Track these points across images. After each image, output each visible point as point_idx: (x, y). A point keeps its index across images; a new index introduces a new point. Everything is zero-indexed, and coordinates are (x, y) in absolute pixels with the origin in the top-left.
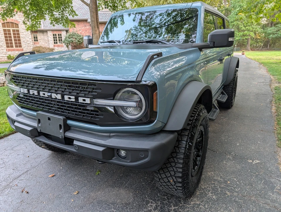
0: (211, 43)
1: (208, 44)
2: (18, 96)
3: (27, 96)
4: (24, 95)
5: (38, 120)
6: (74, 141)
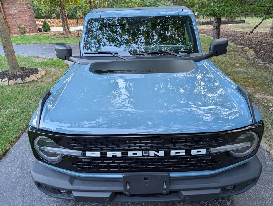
0: (213, 53)
2: (78, 162)
3: (100, 160)
4: (94, 159)
5: (125, 183)
6: (182, 192)
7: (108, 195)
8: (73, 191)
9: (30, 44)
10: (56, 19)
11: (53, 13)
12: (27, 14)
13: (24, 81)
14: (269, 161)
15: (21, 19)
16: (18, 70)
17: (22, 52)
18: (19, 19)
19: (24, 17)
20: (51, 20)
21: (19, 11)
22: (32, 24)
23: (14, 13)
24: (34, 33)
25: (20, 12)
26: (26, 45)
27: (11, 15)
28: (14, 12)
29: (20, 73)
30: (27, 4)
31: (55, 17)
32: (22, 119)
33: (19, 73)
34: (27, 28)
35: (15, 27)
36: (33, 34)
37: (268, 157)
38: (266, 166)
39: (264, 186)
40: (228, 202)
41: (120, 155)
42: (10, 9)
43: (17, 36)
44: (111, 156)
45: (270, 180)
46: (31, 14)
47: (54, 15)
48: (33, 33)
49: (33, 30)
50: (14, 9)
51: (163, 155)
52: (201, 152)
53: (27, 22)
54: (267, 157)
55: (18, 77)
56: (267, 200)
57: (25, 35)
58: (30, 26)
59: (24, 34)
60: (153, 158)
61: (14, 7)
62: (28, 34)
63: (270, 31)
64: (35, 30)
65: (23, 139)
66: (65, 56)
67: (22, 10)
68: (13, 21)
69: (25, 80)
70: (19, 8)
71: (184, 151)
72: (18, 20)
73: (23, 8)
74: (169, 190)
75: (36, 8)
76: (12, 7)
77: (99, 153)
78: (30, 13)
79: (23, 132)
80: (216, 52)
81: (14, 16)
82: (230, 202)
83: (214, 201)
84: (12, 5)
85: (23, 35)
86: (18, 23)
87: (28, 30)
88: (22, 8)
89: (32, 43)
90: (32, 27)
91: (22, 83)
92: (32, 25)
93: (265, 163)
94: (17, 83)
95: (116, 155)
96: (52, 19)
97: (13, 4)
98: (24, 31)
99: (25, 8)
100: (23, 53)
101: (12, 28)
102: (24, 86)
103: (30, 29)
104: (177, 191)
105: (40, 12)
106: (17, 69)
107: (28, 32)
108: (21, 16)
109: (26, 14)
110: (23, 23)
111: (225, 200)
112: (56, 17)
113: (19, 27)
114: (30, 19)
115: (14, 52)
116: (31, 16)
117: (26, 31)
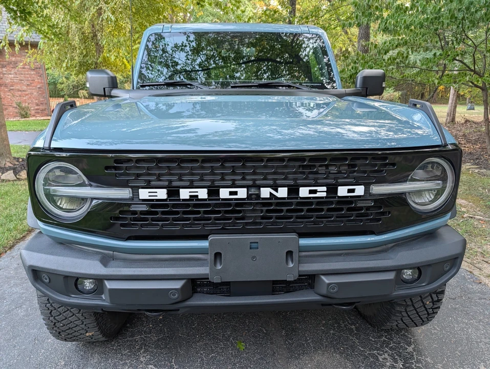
0: (363, 90)
1: (359, 91)
2: (121, 212)
3: (166, 206)
4: (154, 204)
5: (213, 255)
6: (323, 277)
7: (178, 285)
8: (106, 279)
9: (34, 131)
10: (86, 98)
11: (82, 89)
12: (36, 85)
13: (17, 176)
14: (473, 284)
15: (24, 92)
16: (8, 160)
17: (19, 141)
18: (20, 93)
19: (30, 89)
20: (78, 99)
21: (22, 80)
22: (42, 102)
23: (11, 82)
24: (45, 116)
25: (23, 82)
26: (27, 132)
27: (5, 85)
28: (13, 81)
29: (12, 166)
30: (37, 68)
31: (84, 96)
32: (7, 230)
33: (10, 165)
34: (33, 108)
35: (10, 106)
36: (42, 118)
37: (472, 278)
38: (470, 292)
39: (472, 321)
40: (407, 347)
41: (206, 197)
42: (6, 75)
43: (12, 120)
44: (188, 198)
45: (480, 312)
46: (43, 86)
47: (83, 91)
48: (42, 116)
49: (43, 112)
50: (12, 76)
51: (285, 195)
52: (356, 191)
53: (34, 98)
54: (469, 279)
55: (7, 170)
56: (480, 342)
57: (28, 119)
58: (37, 105)
59: (25, 117)
60: (266, 203)
61: (12, 73)
62: (34, 118)
63: (447, 119)
64: (46, 112)
65: (6, 259)
66: (104, 89)
67: (28, 77)
68: (8, 95)
69: (21, 176)
70: (22, 74)
71: (325, 189)
72: (18, 93)
73: (30, 74)
74: (299, 271)
75: (52, 81)
76: (9, 72)
77: (164, 191)
78: (42, 83)
79: (7, 249)
80: (367, 88)
81: (12, 88)
82: (413, 346)
83: (382, 346)
84: (10, 69)
85: (24, 119)
86: (16, 100)
87: (33, 112)
88: (27, 74)
89: (40, 129)
90: (41, 107)
91: (13, 181)
92: (41, 104)
93: (467, 287)
94: (3, 180)
95: (197, 196)
96: (79, 97)
97: (13, 68)
98: (27, 113)
99: (32, 74)
100: (20, 143)
101: (6, 107)
102: (17, 184)
103: (37, 109)
104: (312, 275)
105: (59, 86)
106: (7, 157)
107: (34, 116)
108: (25, 88)
109: (33, 85)
110: (26, 100)
111: (402, 344)
112: (87, 95)
113: (19, 105)
114: (40, 94)
115: (5, 128)
116: (41, 89)
117: (29, 112)
